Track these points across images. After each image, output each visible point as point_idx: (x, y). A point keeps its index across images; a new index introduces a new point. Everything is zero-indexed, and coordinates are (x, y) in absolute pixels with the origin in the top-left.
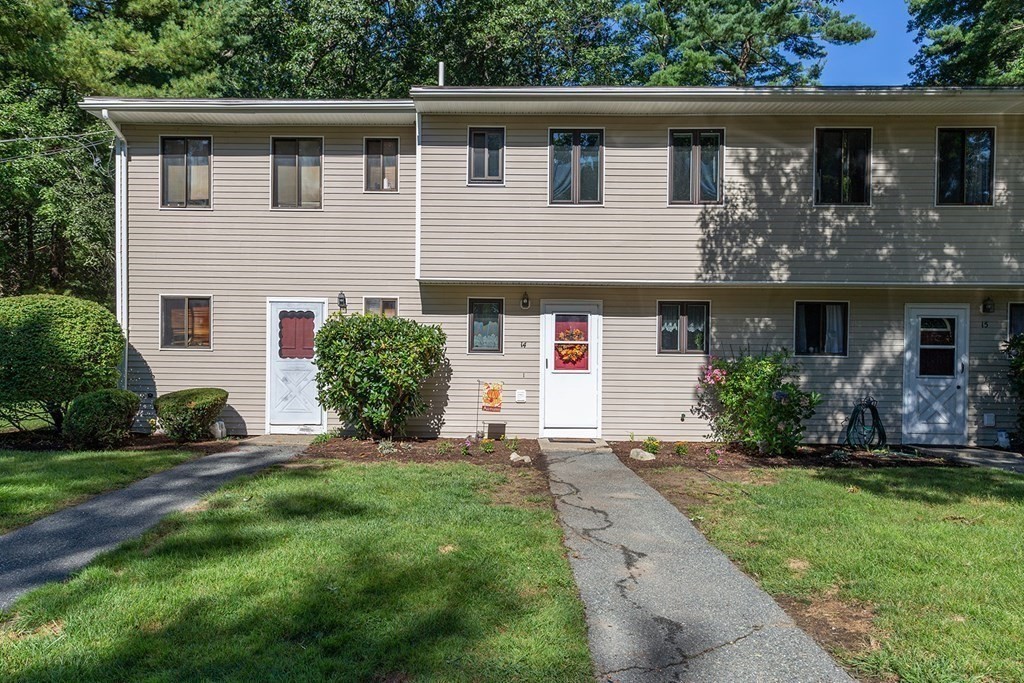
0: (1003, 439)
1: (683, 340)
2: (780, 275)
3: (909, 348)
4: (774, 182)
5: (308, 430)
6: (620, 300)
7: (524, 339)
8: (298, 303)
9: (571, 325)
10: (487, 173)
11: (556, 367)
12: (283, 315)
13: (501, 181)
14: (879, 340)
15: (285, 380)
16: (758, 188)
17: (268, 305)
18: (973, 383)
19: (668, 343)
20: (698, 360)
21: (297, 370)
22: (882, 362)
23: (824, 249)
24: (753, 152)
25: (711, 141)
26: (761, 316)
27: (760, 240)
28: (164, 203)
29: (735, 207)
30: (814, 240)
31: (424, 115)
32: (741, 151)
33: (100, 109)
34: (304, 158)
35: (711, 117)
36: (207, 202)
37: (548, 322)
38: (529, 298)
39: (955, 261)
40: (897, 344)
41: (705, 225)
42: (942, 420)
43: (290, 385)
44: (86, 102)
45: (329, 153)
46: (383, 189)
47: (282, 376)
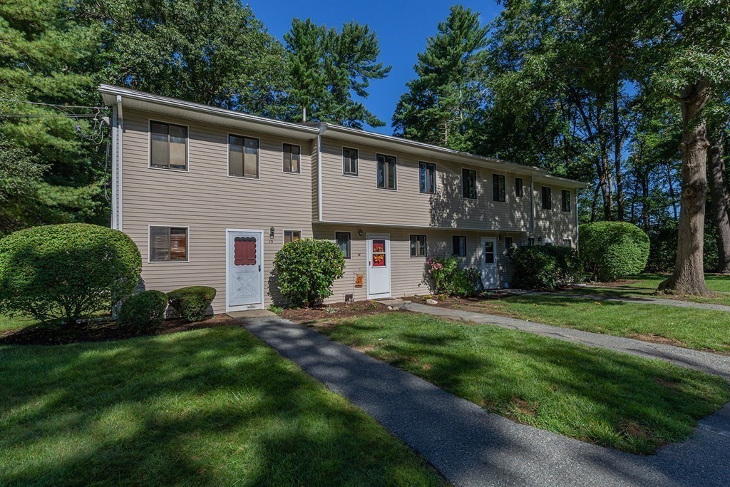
0: (506, 285)
1: (418, 251)
2: (454, 225)
3: (483, 254)
4: (451, 188)
5: (252, 307)
6: (397, 233)
7: (360, 252)
8: (246, 232)
9: (379, 245)
10: (351, 170)
11: (374, 265)
12: (237, 240)
13: (357, 175)
14: (475, 250)
15: (239, 278)
16: (447, 189)
17: (227, 234)
18: (498, 266)
19: (413, 253)
20: (424, 259)
21: (246, 272)
22: (476, 259)
23: (466, 216)
24: (445, 174)
25: (432, 169)
26: (442, 241)
27: (448, 211)
28: (152, 165)
29: (440, 196)
30: (463, 212)
31: (323, 137)
32: (441, 173)
33: (116, 95)
34: (248, 149)
35: (432, 158)
36: (184, 167)
37: (369, 243)
38: (362, 232)
39: (498, 222)
40: (480, 252)
41: (431, 203)
42: (492, 280)
43: (242, 281)
44: (102, 87)
45: (263, 148)
46: (291, 171)
47: (237, 276)
